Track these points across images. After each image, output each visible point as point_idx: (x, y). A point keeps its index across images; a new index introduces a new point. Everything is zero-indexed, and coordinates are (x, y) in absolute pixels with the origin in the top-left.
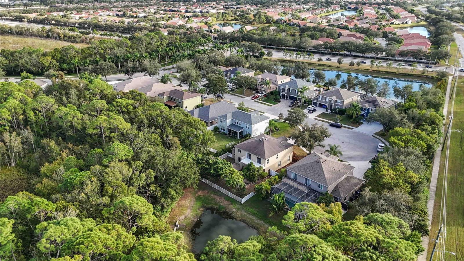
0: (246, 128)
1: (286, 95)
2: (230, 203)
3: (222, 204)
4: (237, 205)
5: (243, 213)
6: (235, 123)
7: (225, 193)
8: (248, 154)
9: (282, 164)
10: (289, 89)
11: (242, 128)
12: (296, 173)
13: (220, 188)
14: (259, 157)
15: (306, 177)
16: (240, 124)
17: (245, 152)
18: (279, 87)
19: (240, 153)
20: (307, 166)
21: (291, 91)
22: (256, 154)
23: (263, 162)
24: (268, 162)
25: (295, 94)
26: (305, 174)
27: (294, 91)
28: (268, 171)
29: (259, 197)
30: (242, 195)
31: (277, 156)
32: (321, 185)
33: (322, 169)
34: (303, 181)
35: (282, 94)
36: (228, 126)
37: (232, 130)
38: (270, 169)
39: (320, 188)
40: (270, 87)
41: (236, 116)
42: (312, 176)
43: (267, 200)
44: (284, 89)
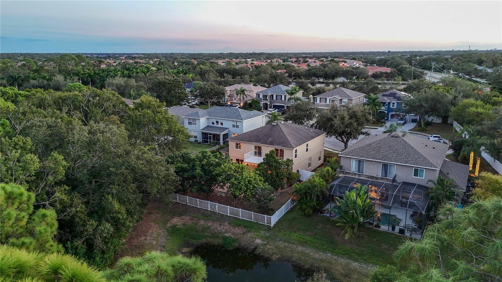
0: (233, 127)
1: (269, 103)
2: (245, 230)
3: (227, 235)
4: (262, 232)
5: (282, 244)
6: (213, 123)
7: (229, 215)
8: (256, 147)
9: (312, 165)
10: (273, 95)
11: (226, 129)
12: (362, 158)
13: (217, 206)
14: (279, 148)
15: (386, 161)
16: (222, 124)
17: (249, 145)
18: (258, 95)
19: (238, 149)
20: (377, 145)
21: (275, 98)
22: (271, 143)
23: (288, 155)
24: (296, 155)
25: (281, 101)
26: (380, 157)
27: (279, 98)
28: (296, 172)
29: (305, 209)
30: (269, 210)
31: (307, 146)
32: (419, 169)
33: (410, 145)
34: (377, 172)
35: (262, 103)
36: (201, 130)
37: (210, 134)
38: (299, 169)
39: (418, 177)
40: (245, 97)
41: (214, 113)
42: (396, 157)
43: (319, 213)
44: (265, 97)
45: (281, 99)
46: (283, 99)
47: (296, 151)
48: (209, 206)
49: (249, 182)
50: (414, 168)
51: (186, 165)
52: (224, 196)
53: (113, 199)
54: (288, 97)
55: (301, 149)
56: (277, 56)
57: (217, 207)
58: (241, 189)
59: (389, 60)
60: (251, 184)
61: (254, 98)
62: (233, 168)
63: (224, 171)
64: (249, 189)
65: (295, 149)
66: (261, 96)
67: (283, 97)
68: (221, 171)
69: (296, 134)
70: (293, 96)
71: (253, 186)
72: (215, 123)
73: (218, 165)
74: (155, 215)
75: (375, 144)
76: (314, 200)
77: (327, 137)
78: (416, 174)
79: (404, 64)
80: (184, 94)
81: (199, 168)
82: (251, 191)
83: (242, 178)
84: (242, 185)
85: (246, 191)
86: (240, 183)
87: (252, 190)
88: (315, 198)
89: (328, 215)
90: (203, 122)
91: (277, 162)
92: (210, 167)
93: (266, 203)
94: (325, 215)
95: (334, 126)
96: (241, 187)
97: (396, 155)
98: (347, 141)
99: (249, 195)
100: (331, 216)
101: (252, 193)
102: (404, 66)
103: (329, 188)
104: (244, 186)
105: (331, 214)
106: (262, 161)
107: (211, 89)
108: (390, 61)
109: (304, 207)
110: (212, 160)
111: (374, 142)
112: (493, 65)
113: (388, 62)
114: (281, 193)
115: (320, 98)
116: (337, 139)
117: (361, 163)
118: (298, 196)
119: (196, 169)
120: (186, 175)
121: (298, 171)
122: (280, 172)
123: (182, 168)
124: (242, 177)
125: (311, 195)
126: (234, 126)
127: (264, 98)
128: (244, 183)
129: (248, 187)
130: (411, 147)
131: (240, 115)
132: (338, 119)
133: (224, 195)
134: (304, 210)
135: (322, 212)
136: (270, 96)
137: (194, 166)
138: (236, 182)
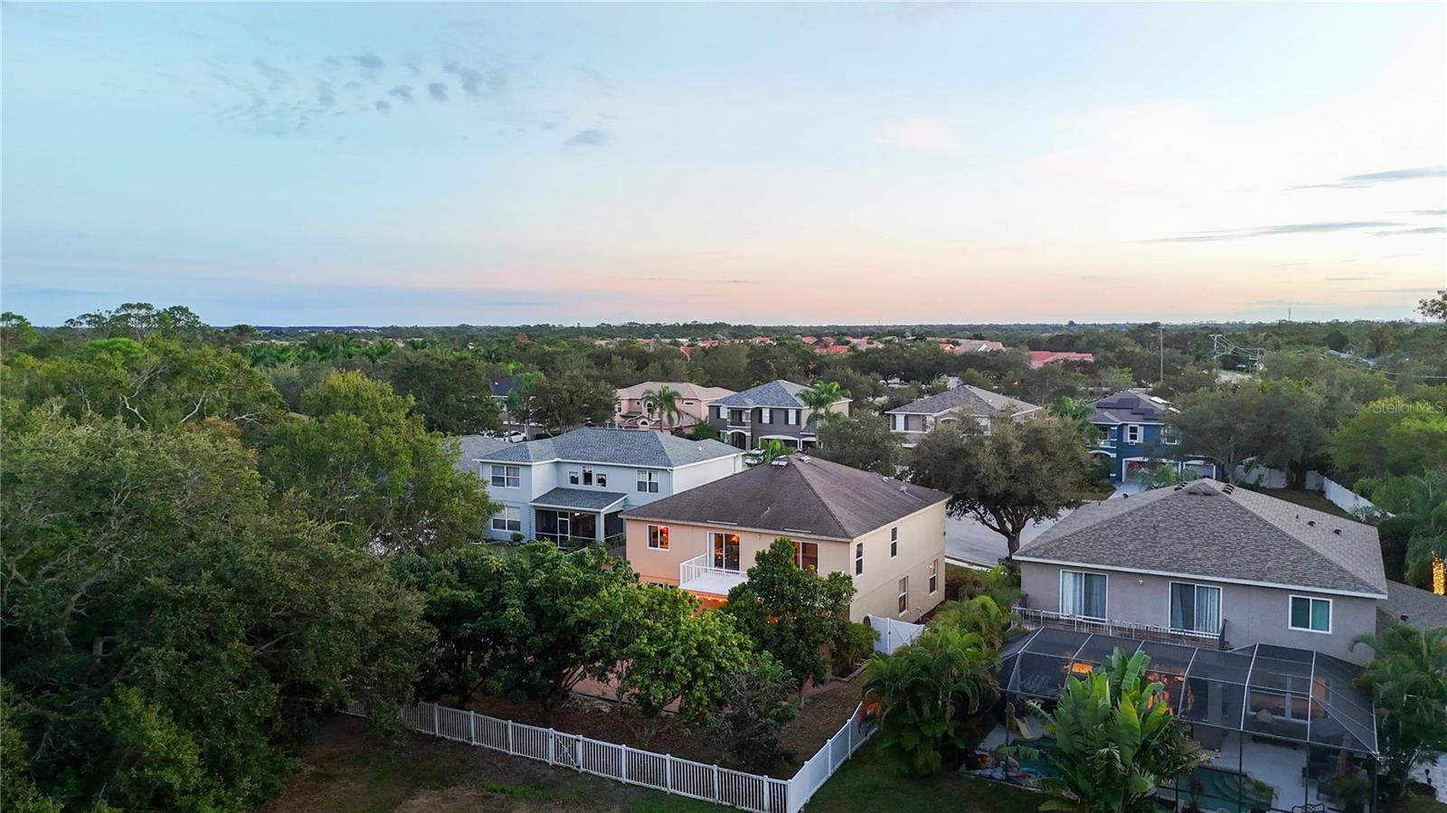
0: (639, 490)
1: (748, 434)
6: (574, 480)
7: (624, 780)
8: (719, 537)
9: (911, 602)
10: (760, 410)
11: (617, 496)
12: (1096, 563)
13: (580, 746)
14: (798, 537)
15: (1183, 571)
16: (602, 481)
17: (696, 531)
18: (715, 409)
19: (659, 549)
20: (1142, 521)
21: (766, 420)
22: (772, 524)
23: (830, 561)
24: (859, 564)
25: (785, 428)
26: (1162, 558)
27: (779, 417)
28: (861, 622)
29: (915, 748)
30: (777, 757)
31: (894, 537)
32: (1311, 598)
33: (1259, 519)
34: (1157, 614)
35: (729, 433)
36: (533, 502)
37: (564, 514)
38: (870, 616)
39: (1310, 630)
40: (674, 415)
41: (577, 448)
42: (1218, 558)
43: (963, 768)
44: (737, 414)
45: (787, 422)
46: (792, 421)
47: (860, 546)
48: (551, 744)
49: (703, 648)
50: (1291, 596)
51: (472, 594)
52: (607, 710)
53: (147, 703)
54: (807, 412)
55: (875, 541)
56: (762, 333)
57: (581, 750)
58: (670, 677)
59: (1080, 338)
60: (707, 658)
61: (703, 419)
62: (644, 599)
63: (609, 611)
64: (703, 675)
65: (857, 541)
66: (724, 414)
67: (792, 415)
68: (597, 609)
69: (854, 495)
70: (822, 411)
71: (718, 667)
72: (581, 480)
73: (589, 589)
74: (347, 785)
75: (1138, 519)
76: (948, 715)
77: (950, 515)
78: (1300, 618)
79: (1128, 345)
80: (486, 405)
81: (516, 601)
82: (711, 685)
83: (676, 636)
84: (675, 659)
85: (690, 686)
86: (669, 655)
87: (713, 679)
88: (950, 709)
89: (998, 774)
90: (540, 477)
91: (798, 581)
92: (557, 598)
93: (764, 728)
94: (988, 772)
95: (976, 473)
96: (672, 670)
97: (1220, 554)
98: (1017, 530)
99: (701, 699)
100: (1008, 779)
101: (711, 693)
102: (1128, 349)
103: (998, 669)
104: (684, 665)
105: (1007, 767)
106: (746, 580)
107: (572, 393)
108: (1085, 339)
109: (910, 741)
110: (567, 574)
111: (1131, 514)
112: (1374, 351)
113: (1078, 342)
114: (814, 699)
115: (906, 417)
116: (984, 522)
117: (1096, 584)
118: (886, 699)
119: (504, 607)
120: (467, 628)
121: (867, 619)
122: (810, 619)
123: (455, 604)
124: (676, 631)
125: (936, 695)
126: (641, 486)
127: (733, 418)
128: (683, 653)
129: (699, 670)
130: (1266, 524)
131: (663, 451)
132: (988, 450)
133: (606, 708)
134: (911, 755)
135: (974, 763)
136: (753, 410)
137: (497, 597)
138: (653, 651)
